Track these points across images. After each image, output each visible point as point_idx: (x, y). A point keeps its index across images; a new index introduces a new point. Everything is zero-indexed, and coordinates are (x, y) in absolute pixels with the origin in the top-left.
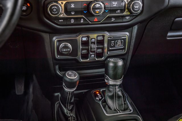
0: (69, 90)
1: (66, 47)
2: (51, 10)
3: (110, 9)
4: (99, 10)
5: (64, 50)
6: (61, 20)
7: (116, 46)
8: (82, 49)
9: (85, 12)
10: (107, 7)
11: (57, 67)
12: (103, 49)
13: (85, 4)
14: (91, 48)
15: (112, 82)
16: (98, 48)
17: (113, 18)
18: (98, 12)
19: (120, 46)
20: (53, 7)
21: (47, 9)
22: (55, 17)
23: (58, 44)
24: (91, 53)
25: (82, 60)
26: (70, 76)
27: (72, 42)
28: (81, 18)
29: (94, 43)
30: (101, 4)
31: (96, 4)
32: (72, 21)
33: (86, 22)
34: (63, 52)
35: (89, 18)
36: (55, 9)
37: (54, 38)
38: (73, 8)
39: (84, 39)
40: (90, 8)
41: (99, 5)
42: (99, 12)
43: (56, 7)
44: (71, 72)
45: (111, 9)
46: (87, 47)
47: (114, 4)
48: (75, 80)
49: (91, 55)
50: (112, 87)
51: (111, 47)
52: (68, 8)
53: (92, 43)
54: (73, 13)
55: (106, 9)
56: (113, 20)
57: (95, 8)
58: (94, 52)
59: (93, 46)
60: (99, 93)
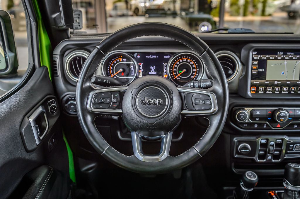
0: (246, 190)
1: (245, 148)
2: (239, 117)
3: (293, 117)
4: (283, 119)
5: (244, 150)
6: (245, 124)
7: (295, 149)
8: (260, 150)
9: (269, 119)
10: (291, 115)
11: (233, 164)
12: (281, 151)
13: (270, 112)
14: (269, 150)
15: (292, 188)
16: (276, 150)
17: (295, 125)
18: (282, 120)
19: (298, 150)
20: (241, 114)
21: (235, 116)
22: (242, 122)
23: (237, 144)
24: (268, 155)
25: (258, 161)
26: (250, 176)
27: (251, 143)
28: (264, 124)
29: (273, 146)
30: (287, 113)
31: (281, 113)
32: (256, 126)
33: (268, 128)
34: (243, 152)
35: (272, 124)
36: (242, 116)
37: (235, 139)
38: (258, 115)
39: (264, 141)
40: (275, 116)
41: (284, 114)
42: (284, 120)
43: (243, 114)
44: (250, 173)
45: (295, 117)
46: (265, 149)
47: (298, 113)
48: (255, 182)
49: (268, 156)
50: (291, 192)
51: (290, 150)
52: (253, 115)
53: (271, 145)
54: (257, 120)
55: (290, 117)
56: (295, 126)
57: (279, 117)
58: (272, 154)
59: (271, 148)
60: (275, 195)
